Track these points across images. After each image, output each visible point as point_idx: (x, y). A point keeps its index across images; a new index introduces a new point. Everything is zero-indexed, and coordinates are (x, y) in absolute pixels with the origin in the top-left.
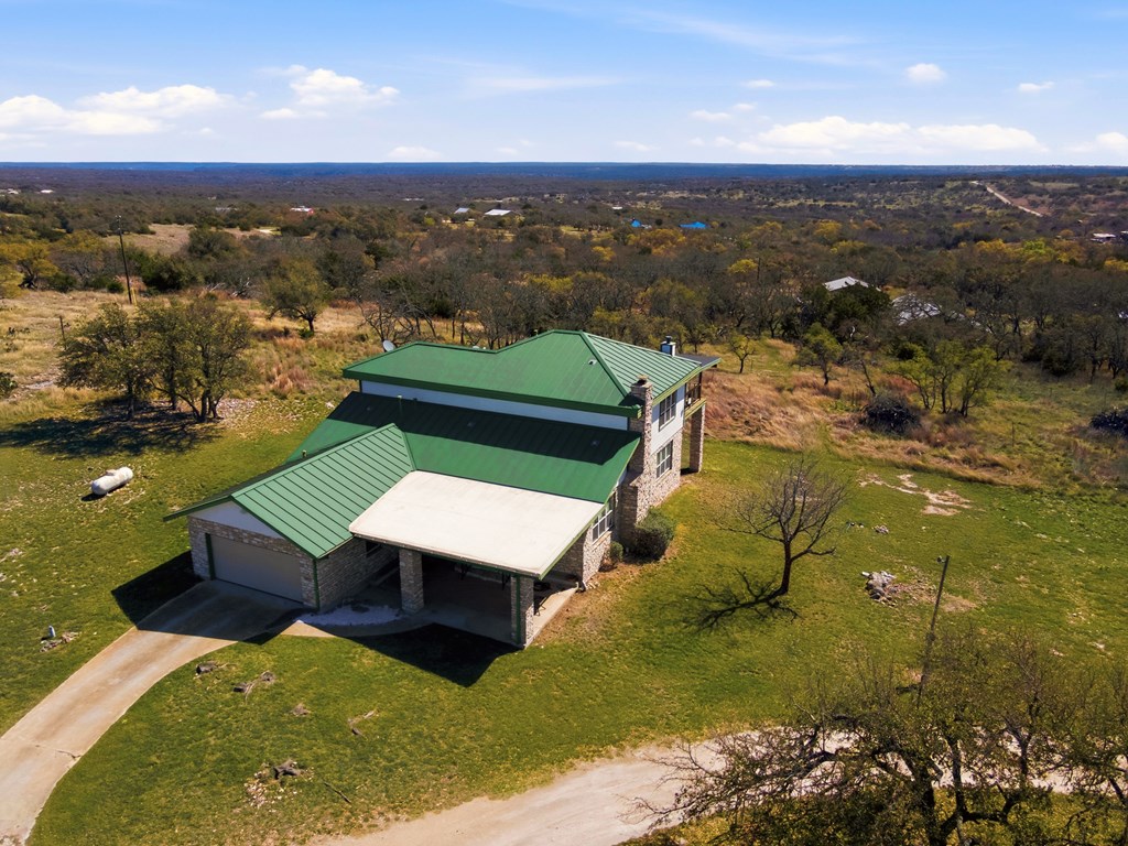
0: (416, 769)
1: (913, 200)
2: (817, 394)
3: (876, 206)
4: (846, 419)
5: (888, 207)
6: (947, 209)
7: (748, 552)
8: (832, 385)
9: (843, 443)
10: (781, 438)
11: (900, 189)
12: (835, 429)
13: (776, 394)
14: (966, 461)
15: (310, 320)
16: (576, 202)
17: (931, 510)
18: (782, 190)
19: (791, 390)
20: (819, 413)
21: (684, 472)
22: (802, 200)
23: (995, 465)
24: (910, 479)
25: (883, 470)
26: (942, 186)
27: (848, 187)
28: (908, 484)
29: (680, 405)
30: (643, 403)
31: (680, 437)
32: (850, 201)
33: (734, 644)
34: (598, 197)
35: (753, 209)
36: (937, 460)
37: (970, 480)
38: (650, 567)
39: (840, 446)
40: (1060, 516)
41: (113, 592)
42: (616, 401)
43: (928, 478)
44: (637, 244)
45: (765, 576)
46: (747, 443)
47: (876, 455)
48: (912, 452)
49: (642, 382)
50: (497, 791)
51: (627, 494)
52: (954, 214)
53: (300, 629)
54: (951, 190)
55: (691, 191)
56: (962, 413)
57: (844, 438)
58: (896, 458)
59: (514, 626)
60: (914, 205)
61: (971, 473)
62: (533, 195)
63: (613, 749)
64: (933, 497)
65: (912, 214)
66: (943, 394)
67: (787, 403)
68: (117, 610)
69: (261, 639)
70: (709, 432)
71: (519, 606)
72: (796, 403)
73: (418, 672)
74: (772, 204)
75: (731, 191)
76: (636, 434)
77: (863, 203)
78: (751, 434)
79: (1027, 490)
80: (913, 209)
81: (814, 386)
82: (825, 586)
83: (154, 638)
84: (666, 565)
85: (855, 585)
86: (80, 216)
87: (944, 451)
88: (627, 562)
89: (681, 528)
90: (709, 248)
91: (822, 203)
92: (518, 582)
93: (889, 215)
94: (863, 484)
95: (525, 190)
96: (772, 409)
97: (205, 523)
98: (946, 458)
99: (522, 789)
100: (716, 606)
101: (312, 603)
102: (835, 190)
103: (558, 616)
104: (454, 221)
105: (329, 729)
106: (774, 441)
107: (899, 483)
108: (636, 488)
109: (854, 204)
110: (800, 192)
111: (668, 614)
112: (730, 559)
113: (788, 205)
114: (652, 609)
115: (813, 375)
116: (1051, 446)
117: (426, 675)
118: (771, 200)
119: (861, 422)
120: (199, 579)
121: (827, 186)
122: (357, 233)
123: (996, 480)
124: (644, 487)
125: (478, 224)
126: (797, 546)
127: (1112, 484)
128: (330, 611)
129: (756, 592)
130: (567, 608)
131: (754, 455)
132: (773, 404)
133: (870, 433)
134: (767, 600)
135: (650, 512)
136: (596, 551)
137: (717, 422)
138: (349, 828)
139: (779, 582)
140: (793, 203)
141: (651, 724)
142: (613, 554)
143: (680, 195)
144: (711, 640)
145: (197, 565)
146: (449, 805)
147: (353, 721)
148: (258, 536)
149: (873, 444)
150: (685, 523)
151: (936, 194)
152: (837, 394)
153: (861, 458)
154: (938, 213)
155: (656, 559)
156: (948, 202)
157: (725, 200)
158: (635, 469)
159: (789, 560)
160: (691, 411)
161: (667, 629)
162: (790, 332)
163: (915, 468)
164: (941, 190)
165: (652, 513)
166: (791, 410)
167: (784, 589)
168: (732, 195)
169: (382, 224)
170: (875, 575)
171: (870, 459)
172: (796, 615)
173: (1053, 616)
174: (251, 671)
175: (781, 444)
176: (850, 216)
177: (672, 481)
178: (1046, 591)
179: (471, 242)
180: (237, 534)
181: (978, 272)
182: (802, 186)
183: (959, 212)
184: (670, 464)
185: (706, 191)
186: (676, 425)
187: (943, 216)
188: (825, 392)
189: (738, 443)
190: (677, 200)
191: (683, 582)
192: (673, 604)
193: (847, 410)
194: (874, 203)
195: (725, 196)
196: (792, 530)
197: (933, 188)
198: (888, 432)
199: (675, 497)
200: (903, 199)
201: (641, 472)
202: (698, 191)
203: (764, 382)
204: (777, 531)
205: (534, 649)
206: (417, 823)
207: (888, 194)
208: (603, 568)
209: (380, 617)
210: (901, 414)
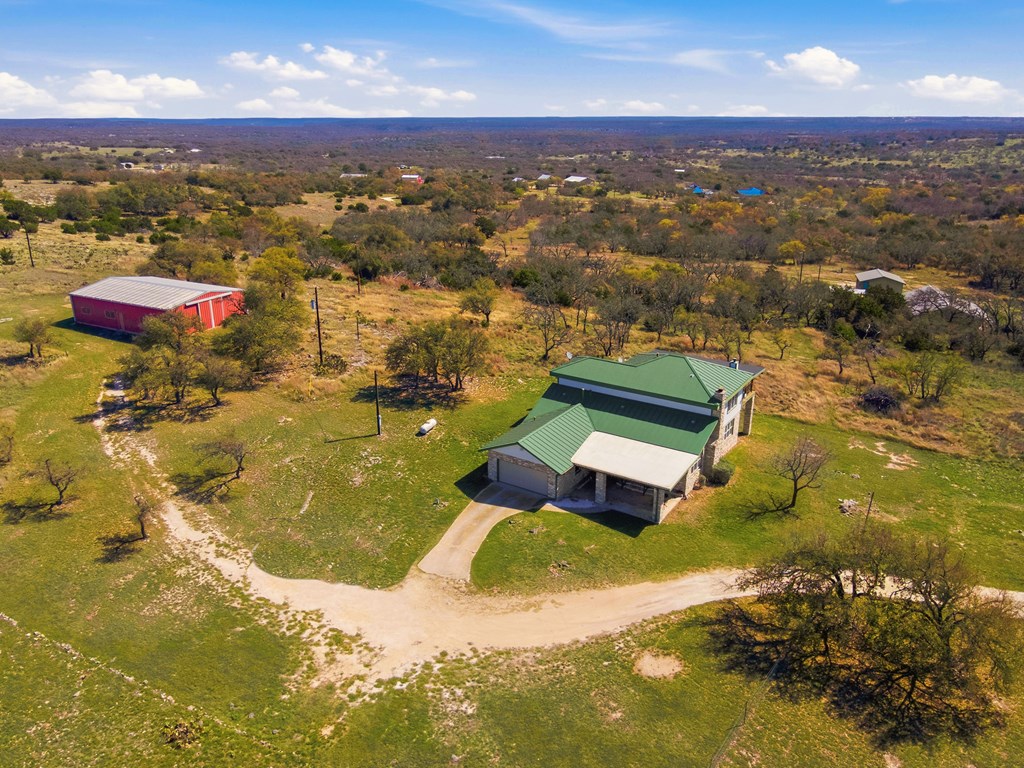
0: (618, 569)
1: (970, 158)
2: (833, 381)
3: (930, 165)
4: (849, 401)
5: (943, 166)
6: (1003, 168)
7: (774, 484)
8: (846, 372)
9: (843, 419)
10: (803, 414)
11: (958, 147)
12: (841, 409)
13: (803, 379)
14: (923, 436)
15: (487, 315)
16: (641, 160)
17: (890, 466)
18: (836, 149)
19: (814, 376)
20: (831, 396)
21: (740, 434)
22: (856, 160)
23: (942, 439)
24: (883, 446)
25: (866, 439)
26: (1001, 144)
27: (904, 145)
28: (881, 449)
29: (740, 398)
30: (721, 402)
31: (738, 416)
32: (905, 159)
33: (764, 529)
34: (661, 155)
35: (807, 169)
36: (903, 434)
37: (921, 448)
38: (721, 489)
39: (840, 421)
40: (972, 475)
41: (456, 484)
42: (705, 400)
43: (895, 446)
44: (699, 215)
45: (784, 497)
46: (780, 416)
47: (865, 429)
48: (888, 428)
49: (720, 391)
50: (654, 580)
51: (710, 450)
52: (1010, 174)
53: (548, 507)
54: (1011, 148)
55: (748, 149)
56: (935, 399)
57: (845, 416)
58: (876, 431)
59: (654, 513)
60: (970, 164)
61: (923, 443)
62: (602, 152)
63: (705, 569)
64: (894, 458)
65: (966, 174)
66: (922, 385)
67: (811, 386)
68: (460, 493)
69: (534, 511)
70: (757, 408)
71: (657, 503)
72: (817, 388)
73: (610, 530)
74: (826, 163)
75: (787, 149)
76: (716, 418)
77: (917, 161)
78: (783, 410)
79: (958, 457)
80: (970, 168)
81: (832, 374)
82: (815, 505)
83: (484, 507)
84: (729, 489)
85: (833, 505)
86: (254, 191)
87: (910, 428)
88: (708, 486)
89: (738, 469)
90: (763, 220)
91: (876, 162)
92: (658, 493)
93: (944, 174)
94: (851, 447)
95: (594, 148)
96: (800, 392)
97: (498, 454)
98: (910, 433)
99: (665, 580)
100: (755, 511)
101: (553, 496)
102: (891, 148)
103: (673, 510)
104: (538, 187)
105: (577, 551)
106: (798, 416)
107: (875, 448)
108: (714, 447)
109: (909, 162)
110: (855, 150)
111: (730, 513)
112: (764, 487)
113: (842, 164)
114: (722, 510)
115: (832, 366)
116: (991, 426)
117: (613, 532)
118: (826, 159)
119: (859, 404)
120: (492, 481)
121: (883, 144)
122: (465, 205)
123: (939, 449)
124: (719, 446)
125: (560, 192)
126: (801, 482)
127: (1017, 455)
128: (560, 500)
129: (778, 505)
130: (678, 506)
131: (784, 425)
132: (801, 388)
133: (863, 412)
134: (783, 510)
135: (720, 460)
136: (693, 479)
137: (762, 401)
138: (595, 587)
139: (790, 502)
140: (847, 162)
141: (722, 560)
142: (700, 481)
143: (738, 154)
144: (752, 526)
145: (490, 474)
146: (634, 583)
147: (586, 549)
148: (527, 462)
149: (861, 420)
150: (740, 466)
151: (994, 153)
152: (847, 381)
153: (853, 430)
154: (995, 173)
155: (724, 484)
156: (1006, 161)
157: (781, 159)
158: (714, 437)
159: (796, 490)
160: (745, 400)
161: (730, 521)
162: (820, 323)
163: (888, 439)
164: (1000, 148)
165: (722, 460)
166: (812, 393)
167: (793, 504)
168: (788, 154)
169: (485, 197)
170: (846, 501)
171: (859, 431)
172: (798, 518)
173: (941, 529)
174: (535, 525)
175: (802, 419)
176: (903, 175)
177: (734, 439)
178: (943, 516)
179: (557, 213)
180: (515, 460)
181: (1000, 259)
182: (858, 144)
183: (1015, 172)
184: (732, 432)
185: (763, 149)
186: (737, 409)
187: (998, 177)
188: (839, 379)
189: (774, 416)
190: (735, 158)
191: (738, 498)
192: (733, 509)
193: (852, 394)
194: (928, 162)
195: (781, 155)
196: (799, 474)
197: (992, 146)
198: (876, 412)
199: (734, 450)
200: (959, 157)
201: (717, 438)
202: (756, 149)
203: (797, 368)
204: (791, 475)
205: (663, 525)
206: (622, 588)
207: (945, 152)
208: (695, 488)
209: (586, 504)
210: (886, 401)
